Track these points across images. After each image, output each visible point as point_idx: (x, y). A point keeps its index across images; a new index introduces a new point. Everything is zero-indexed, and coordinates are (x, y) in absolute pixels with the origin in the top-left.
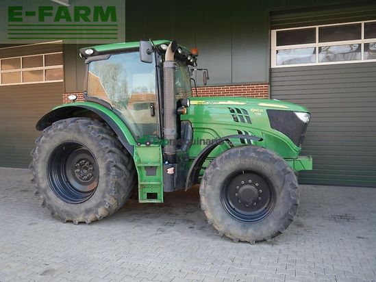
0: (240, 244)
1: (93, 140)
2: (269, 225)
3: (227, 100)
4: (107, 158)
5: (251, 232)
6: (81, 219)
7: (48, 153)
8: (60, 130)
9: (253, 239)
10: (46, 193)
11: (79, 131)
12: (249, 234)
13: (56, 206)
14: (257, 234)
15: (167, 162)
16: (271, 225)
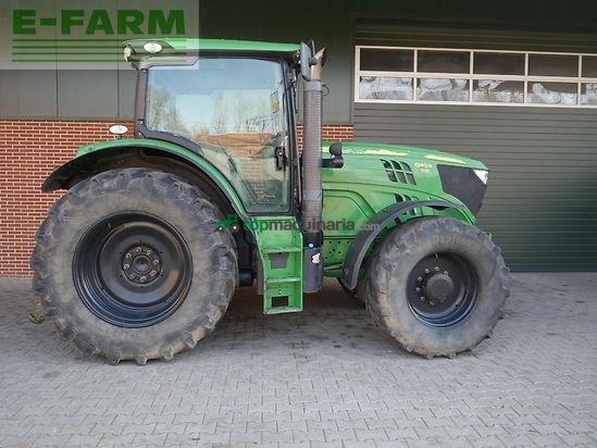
0: (435, 360)
1: (182, 209)
2: (473, 328)
3: (378, 148)
4: (212, 241)
5: (451, 341)
6: (154, 353)
7: (77, 235)
8: (109, 190)
9: (453, 350)
10: (71, 313)
11: (154, 194)
12: (449, 346)
13: (97, 336)
14: (460, 343)
15: (311, 245)
16: (477, 327)
